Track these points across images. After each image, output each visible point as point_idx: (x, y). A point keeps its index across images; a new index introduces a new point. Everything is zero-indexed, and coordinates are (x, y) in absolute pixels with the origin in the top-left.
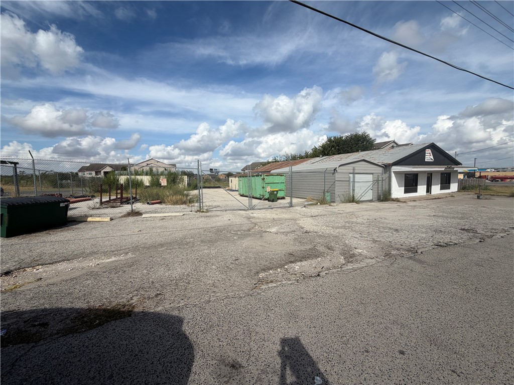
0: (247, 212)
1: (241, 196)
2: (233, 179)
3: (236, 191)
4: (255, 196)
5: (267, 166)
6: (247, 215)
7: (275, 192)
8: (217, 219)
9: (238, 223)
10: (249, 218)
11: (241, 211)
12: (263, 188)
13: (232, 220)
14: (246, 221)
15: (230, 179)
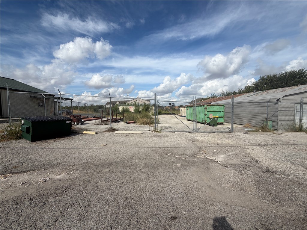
0: (192, 135)
1: (188, 120)
2: (183, 109)
3: (185, 116)
4: (198, 121)
5: (207, 100)
6: (192, 138)
7: (216, 119)
8: (166, 139)
9: (183, 146)
10: (193, 141)
11: (187, 133)
12: (205, 115)
13: (178, 141)
14: (190, 144)
15: (181, 109)
